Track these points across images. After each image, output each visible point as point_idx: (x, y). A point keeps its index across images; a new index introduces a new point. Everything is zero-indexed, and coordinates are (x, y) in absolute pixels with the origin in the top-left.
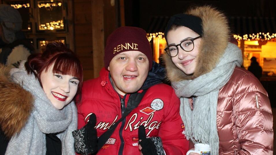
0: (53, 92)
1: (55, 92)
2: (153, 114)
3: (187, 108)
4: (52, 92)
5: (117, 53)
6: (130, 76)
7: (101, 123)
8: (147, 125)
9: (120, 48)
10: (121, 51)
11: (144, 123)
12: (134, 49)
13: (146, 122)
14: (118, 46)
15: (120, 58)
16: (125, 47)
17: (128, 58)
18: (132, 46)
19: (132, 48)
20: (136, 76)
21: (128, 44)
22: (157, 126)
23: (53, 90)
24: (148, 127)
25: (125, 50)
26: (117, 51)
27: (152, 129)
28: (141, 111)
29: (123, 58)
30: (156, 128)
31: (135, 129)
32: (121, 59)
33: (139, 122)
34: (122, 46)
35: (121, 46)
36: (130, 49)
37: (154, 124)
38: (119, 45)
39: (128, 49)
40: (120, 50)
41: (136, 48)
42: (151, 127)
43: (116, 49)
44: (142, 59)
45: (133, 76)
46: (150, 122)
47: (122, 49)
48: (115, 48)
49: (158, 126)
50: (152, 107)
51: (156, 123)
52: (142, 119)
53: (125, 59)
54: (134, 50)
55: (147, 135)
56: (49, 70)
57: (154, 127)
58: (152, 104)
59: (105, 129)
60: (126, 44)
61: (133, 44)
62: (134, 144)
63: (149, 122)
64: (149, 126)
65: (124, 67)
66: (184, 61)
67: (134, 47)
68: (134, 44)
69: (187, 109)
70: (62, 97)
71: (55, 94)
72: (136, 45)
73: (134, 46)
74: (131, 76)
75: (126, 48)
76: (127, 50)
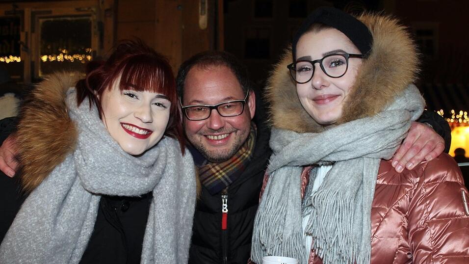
0: (125, 124)
1: (127, 124)
3: (296, 190)
4: (122, 124)
23: (123, 121)
56: (113, 86)
66: (321, 96)
69: (295, 192)
70: (141, 132)
71: (128, 127)
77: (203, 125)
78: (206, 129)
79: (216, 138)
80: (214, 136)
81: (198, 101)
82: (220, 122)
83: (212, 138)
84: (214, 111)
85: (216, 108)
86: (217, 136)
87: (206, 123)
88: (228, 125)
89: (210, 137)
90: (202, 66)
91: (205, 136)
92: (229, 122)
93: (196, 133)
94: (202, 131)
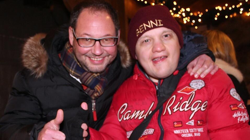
2: (194, 93)
5: (140, 35)
6: (159, 57)
7: (135, 111)
8: (189, 106)
9: (142, 28)
10: (145, 31)
11: (184, 104)
12: (159, 25)
13: (187, 102)
14: (140, 27)
15: (143, 42)
16: (149, 25)
17: (152, 39)
18: (155, 22)
19: (157, 25)
20: (166, 57)
21: (151, 22)
22: (201, 106)
24: (190, 108)
25: (148, 29)
26: (140, 33)
27: (196, 109)
28: (179, 92)
29: (147, 40)
30: (200, 109)
31: (175, 111)
32: (145, 42)
33: (179, 103)
34: (145, 25)
35: (143, 26)
36: (155, 27)
37: (197, 105)
38: (141, 25)
39: (152, 26)
40: (143, 30)
41: (161, 24)
42: (194, 107)
43: (139, 30)
44: (168, 36)
45: (163, 57)
46: (192, 102)
47: (146, 29)
48: (137, 30)
49: (203, 106)
50: (192, 86)
51: (200, 102)
52: (182, 99)
53: (149, 41)
54: (158, 27)
55: (190, 118)
57: (198, 107)
58: (191, 84)
59: (140, 118)
60: (149, 22)
61: (156, 20)
62: (176, 131)
63: (190, 102)
64: (191, 106)
65: (151, 50)
67: (158, 24)
68: (158, 20)
72: (161, 21)
73: (158, 22)
74: (161, 57)
75: (150, 27)
76: (151, 29)
77: (89, 51)
78: (91, 53)
79: (96, 59)
80: (95, 58)
81: (87, 35)
82: (101, 50)
83: (93, 59)
84: (97, 42)
85: (99, 40)
86: (97, 58)
87: (91, 50)
88: (105, 52)
89: (92, 58)
90: (92, 11)
91: (89, 57)
92: (105, 50)
93: (84, 55)
94: (88, 54)
